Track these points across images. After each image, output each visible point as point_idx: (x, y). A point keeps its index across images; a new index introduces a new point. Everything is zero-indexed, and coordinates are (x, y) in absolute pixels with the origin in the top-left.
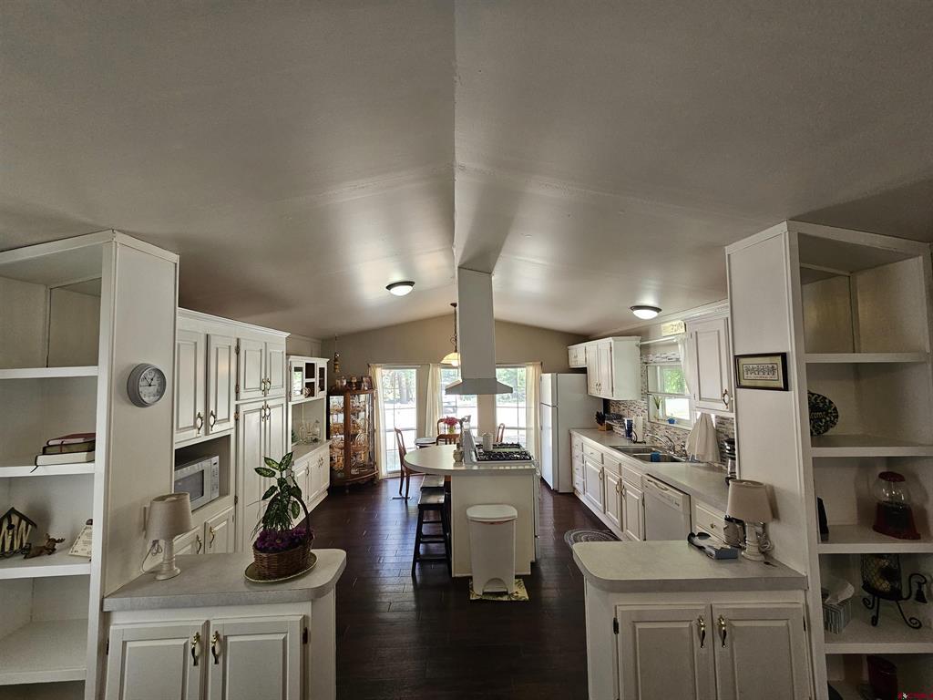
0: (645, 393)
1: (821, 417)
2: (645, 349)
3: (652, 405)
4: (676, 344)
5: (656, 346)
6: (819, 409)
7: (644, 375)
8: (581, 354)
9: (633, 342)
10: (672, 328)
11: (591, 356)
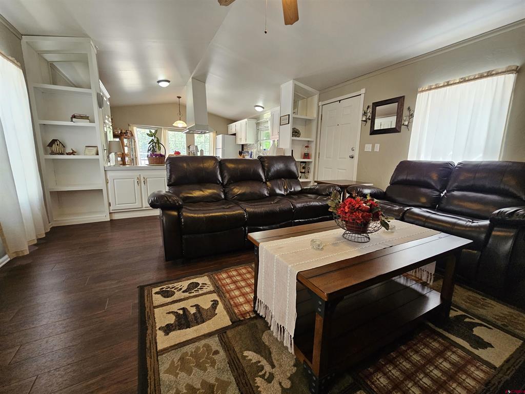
0: (257, 141)
1: (295, 133)
2: (258, 124)
3: (259, 145)
4: (268, 121)
5: (261, 123)
6: (296, 132)
7: (257, 134)
8: (233, 127)
9: (254, 121)
10: (267, 116)
11: (238, 128)
